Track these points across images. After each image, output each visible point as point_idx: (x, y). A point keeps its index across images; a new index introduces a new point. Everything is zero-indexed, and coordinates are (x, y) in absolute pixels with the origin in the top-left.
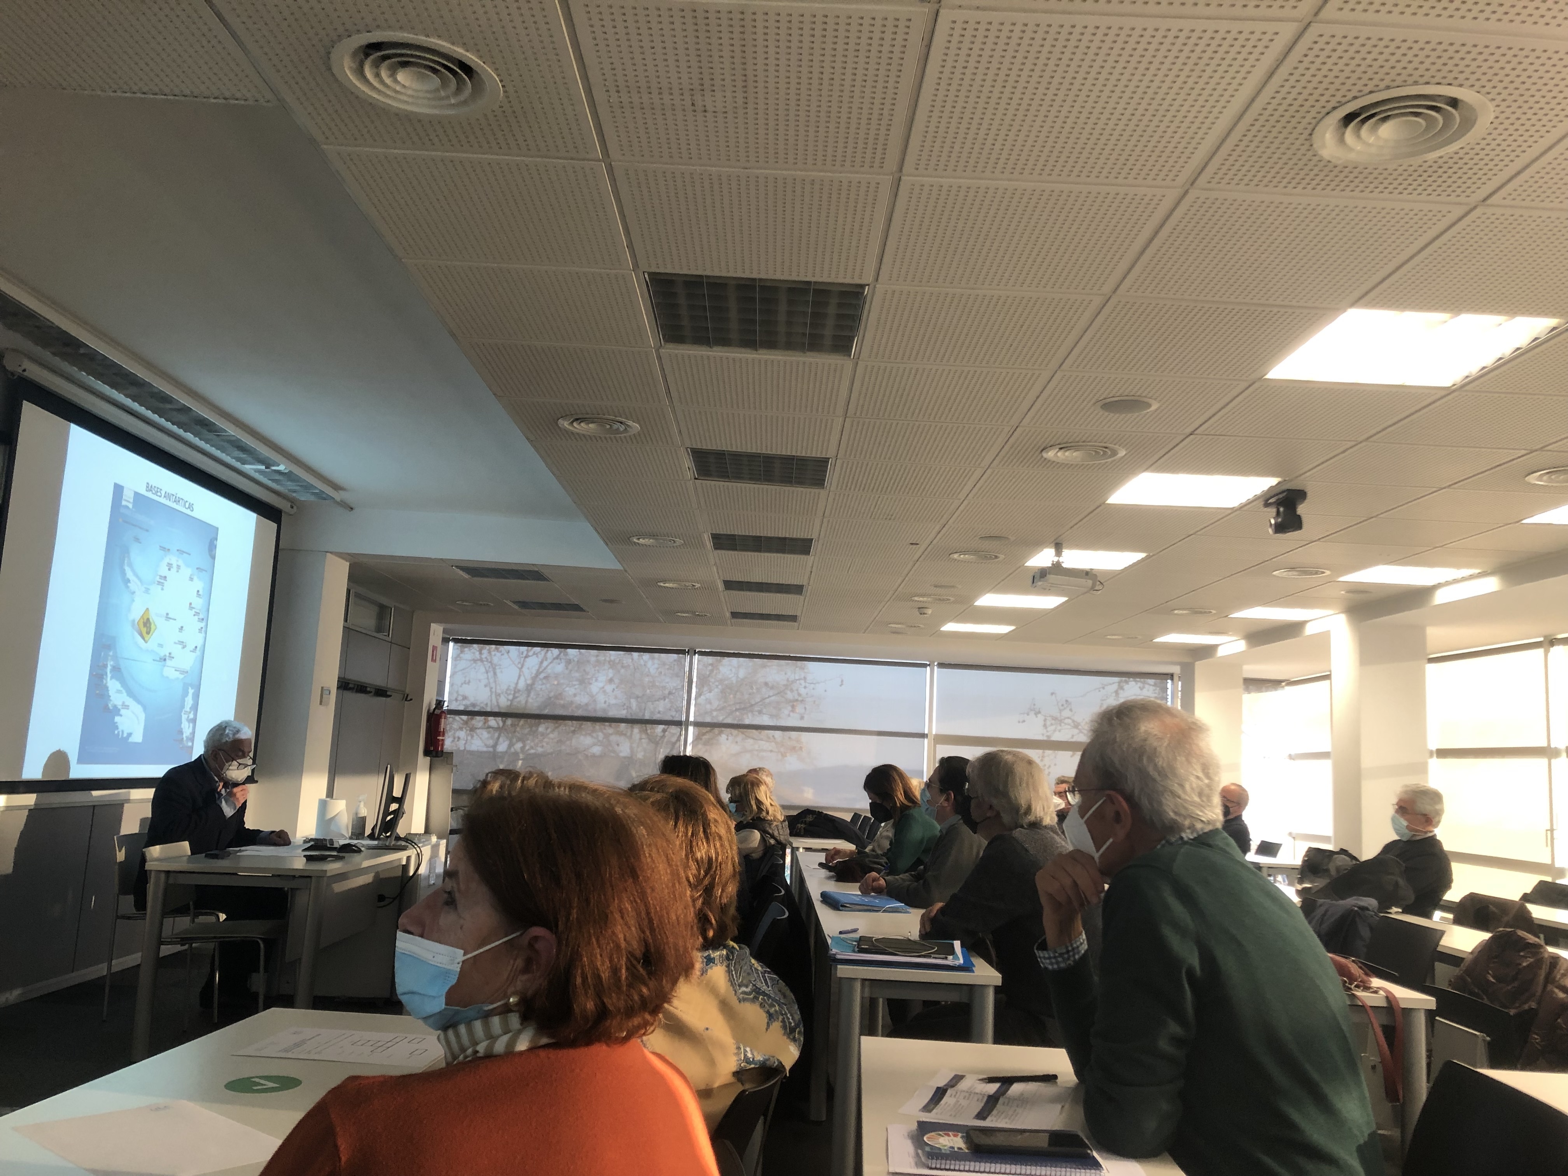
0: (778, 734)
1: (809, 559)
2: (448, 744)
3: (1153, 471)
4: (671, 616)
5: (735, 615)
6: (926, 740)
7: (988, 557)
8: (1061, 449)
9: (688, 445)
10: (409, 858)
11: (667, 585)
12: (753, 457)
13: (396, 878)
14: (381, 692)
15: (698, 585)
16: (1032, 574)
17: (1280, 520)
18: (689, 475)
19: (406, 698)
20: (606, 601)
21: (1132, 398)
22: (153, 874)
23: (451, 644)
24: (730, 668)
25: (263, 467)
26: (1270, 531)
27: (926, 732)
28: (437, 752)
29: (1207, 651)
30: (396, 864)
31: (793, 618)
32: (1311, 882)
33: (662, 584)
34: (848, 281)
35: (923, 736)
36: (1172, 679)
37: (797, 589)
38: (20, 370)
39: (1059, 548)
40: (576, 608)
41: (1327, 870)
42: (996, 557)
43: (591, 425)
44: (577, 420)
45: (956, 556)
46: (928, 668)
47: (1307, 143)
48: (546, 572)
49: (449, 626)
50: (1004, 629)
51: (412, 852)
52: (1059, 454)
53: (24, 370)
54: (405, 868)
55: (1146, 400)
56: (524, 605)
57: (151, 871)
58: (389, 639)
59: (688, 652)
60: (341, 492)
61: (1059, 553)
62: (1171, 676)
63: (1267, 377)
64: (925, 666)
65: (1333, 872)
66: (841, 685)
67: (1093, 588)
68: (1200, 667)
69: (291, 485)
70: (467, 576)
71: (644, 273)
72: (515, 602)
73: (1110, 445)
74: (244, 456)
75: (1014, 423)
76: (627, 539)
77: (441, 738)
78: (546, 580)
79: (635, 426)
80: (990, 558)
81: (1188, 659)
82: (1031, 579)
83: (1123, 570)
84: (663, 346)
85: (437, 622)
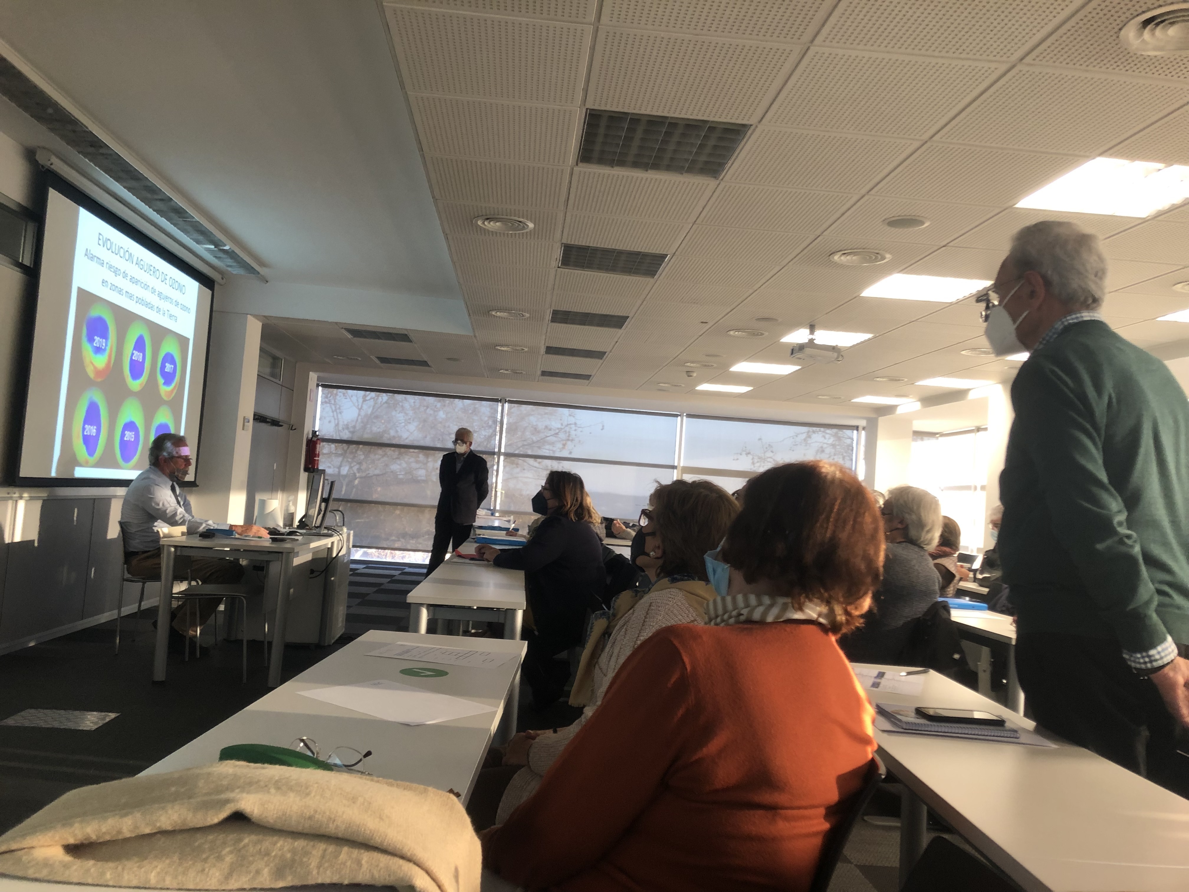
1: (620, 332)
3: (904, 273)
4: (495, 373)
5: (544, 373)
6: (675, 471)
7: (755, 334)
8: (845, 254)
9: (564, 241)
10: (333, 543)
11: (502, 349)
12: (606, 252)
13: (324, 558)
14: (275, 423)
15: (526, 349)
16: (791, 348)
18: (554, 264)
19: (292, 428)
20: (449, 359)
21: (912, 218)
23: (321, 388)
25: (212, 247)
27: (676, 464)
28: (314, 469)
29: (888, 410)
30: (323, 548)
31: (587, 377)
33: (499, 348)
34: (733, 121)
35: (674, 467)
36: (857, 430)
37: (599, 355)
38: (48, 164)
39: (812, 328)
40: (424, 364)
42: (762, 334)
43: (497, 224)
44: (487, 219)
45: (732, 333)
46: (679, 418)
48: (412, 336)
49: (321, 374)
50: (743, 389)
51: (335, 539)
52: (842, 258)
53: (51, 164)
54: (330, 550)
55: (921, 219)
56: (383, 360)
58: (280, 383)
59: (500, 401)
61: (812, 332)
62: (857, 428)
63: (1016, 206)
64: (677, 416)
66: (602, 429)
67: (837, 359)
68: (882, 421)
69: (229, 261)
70: (350, 336)
71: (587, 109)
72: (378, 358)
73: (880, 252)
74: (201, 238)
75: (818, 232)
76: (487, 312)
77: (316, 458)
78: (410, 341)
79: (531, 225)
80: (757, 335)
81: (873, 415)
82: (790, 351)
83: (851, 347)
84: (577, 165)
85: (315, 371)
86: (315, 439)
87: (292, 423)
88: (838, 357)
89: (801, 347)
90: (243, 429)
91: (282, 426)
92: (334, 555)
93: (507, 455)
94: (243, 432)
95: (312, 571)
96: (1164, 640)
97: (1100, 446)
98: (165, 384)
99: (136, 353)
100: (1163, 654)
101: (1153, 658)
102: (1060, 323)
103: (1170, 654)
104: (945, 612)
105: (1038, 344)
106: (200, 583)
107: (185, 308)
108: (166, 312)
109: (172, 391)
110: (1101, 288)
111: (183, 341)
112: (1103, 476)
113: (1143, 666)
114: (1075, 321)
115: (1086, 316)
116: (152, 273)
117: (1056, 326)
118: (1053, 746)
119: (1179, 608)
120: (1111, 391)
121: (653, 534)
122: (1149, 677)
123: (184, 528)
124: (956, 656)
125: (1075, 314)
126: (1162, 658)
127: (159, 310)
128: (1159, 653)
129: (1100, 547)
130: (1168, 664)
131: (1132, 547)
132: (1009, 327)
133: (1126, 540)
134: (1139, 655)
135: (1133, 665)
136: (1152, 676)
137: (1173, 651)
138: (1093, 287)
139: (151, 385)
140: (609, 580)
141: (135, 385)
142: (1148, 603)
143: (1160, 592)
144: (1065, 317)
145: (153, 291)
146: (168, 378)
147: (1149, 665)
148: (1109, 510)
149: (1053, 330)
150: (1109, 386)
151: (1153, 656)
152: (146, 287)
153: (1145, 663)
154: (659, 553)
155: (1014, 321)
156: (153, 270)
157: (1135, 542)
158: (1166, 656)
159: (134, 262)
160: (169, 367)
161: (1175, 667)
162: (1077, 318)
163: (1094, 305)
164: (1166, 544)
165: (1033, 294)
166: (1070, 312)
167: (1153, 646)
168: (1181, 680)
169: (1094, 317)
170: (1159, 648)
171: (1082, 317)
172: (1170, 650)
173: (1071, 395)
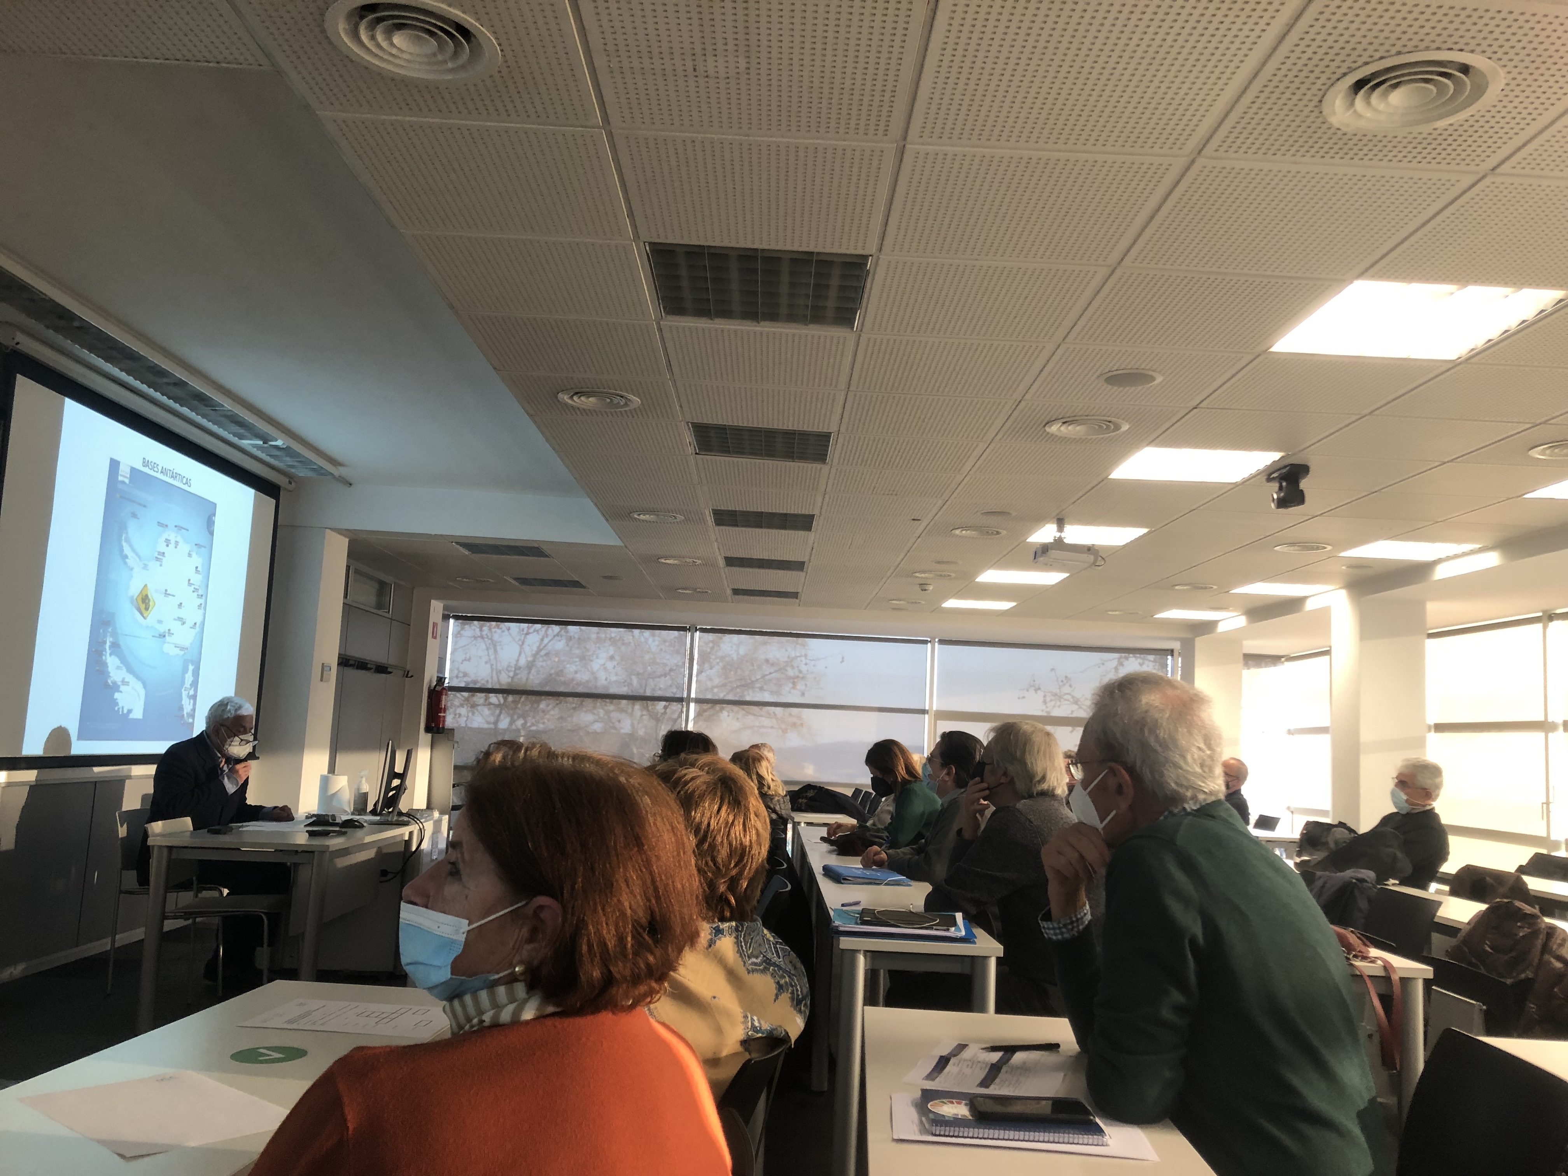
0: (779, 710)
1: (811, 536)
2: (450, 721)
3: (1157, 445)
4: (672, 592)
5: (736, 592)
6: (926, 716)
7: (989, 532)
8: (1064, 423)
9: (689, 419)
10: (411, 833)
11: (668, 561)
12: (754, 432)
13: (399, 853)
14: (381, 669)
15: (699, 562)
16: (1034, 550)
17: (1282, 494)
18: (690, 450)
19: (407, 675)
20: (606, 577)
21: (1136, 371)
22: (156, 850)
23: (452, 621)
24: (732, 645)
25: (261, 443)
26: (1273, 505)
27: (927, 708)
28: (438, 728)
29: (1207, 627)
30: (398, 839)
31: (795, 595)
32: (1310, 855)
33: (663, 561)
34: (852, 251)
35: (923, 712)
36: (1172, 655)
37: (799, 566)
38: (14, 344)
39: (1061, 523)
40: (576, 584)
41: (1326, 843)
42: (998, 533)
43: (591, 399)
44: (576, 393)
45: (957, 532)
46: (929, 645)
47: (1317, 110)
48: (547, 549)
50: (1005, 605)
51: (414, 828)
52: (1063, 428)
53: (18, 344)
54: (408, 843)
55: (1150, 373)
56: (524, 581)
57: (153, 846)
58: (390, 615)
59: (689, 630)
60: (340, 468)
61: (1061, 529)
62: (1171, 652)
63: (1272, 350)
64: (926, 642)
65: (1332, 845)
66: (842, 661)
67: (1094, 564)
68: (1200, 643)
69: (289, 460)
70: (467, 552)
71: (644, 244)
72: (516, 579)
73: (1113, 419)
75: (1016, 397)
76: (628, 515)
77: (442, 714)
78: (547, 556)
79: (636, 400)
80: (994, 534)
81: (1188, 635)
82: (1033, 554)
83: (1124, 546)
84: (662, 317)
85: (438, 598)
86: (439, 688)
87: (408, 668)
88: (1096, 560)
89: (1045, 549)
90: (321, 680)
91: (390, 673)
92: (414, 849)
93: (698, 701)
94: (321, 684)
95: (384, 873)
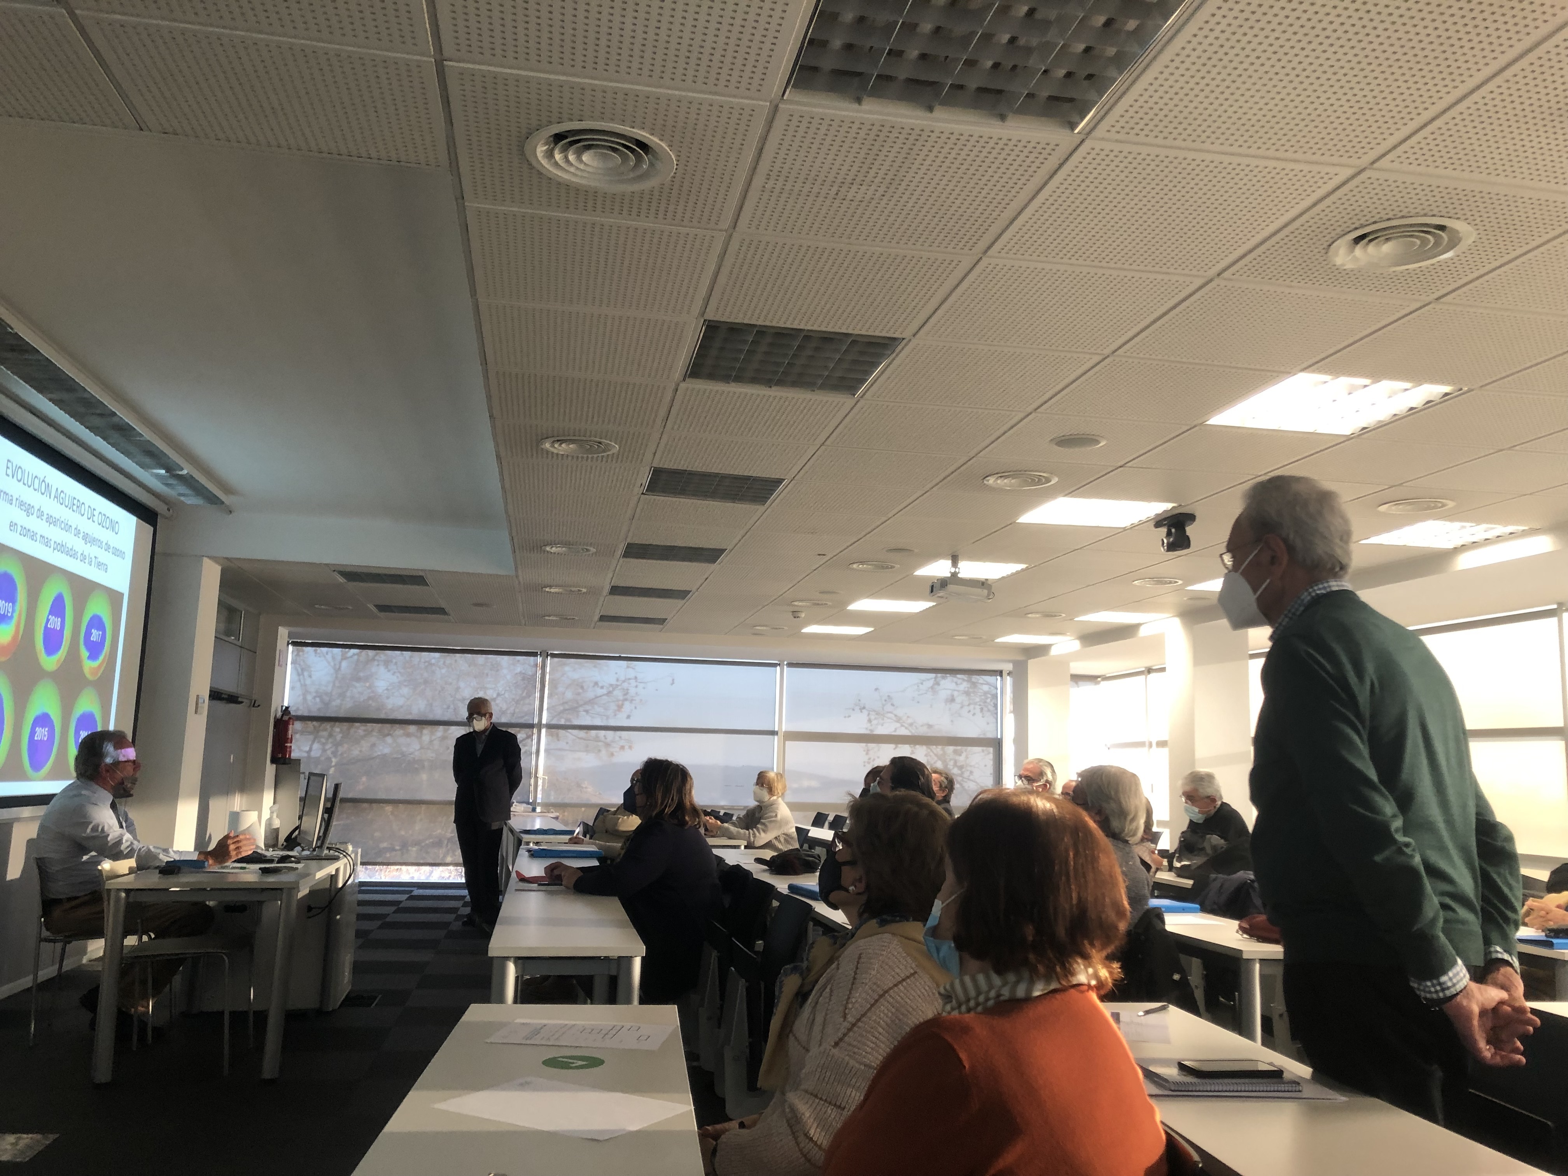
1: (712, 567)
2: (295, 751)
3: (1071, 496)
4: (538, 619)
5: (603, 618)
6: (776, 737)
7: (883, 566)
8: (1001, 477)
9: (655, 465)
10: (340, 868)
11: (552, 590)
13: (325, 890)
14: (233, 699)
15: (584, 591)
16: (930, 584)
17: (1171, 539)
18: (637, 490)
19: (255, 704)
20: (476, 605)
22: (112, 894)
23: (291, 647)
24: (574, 670)
26: (1163, 549)
27: (774, 730)
28: (285, 759)
29: (1040, 651)
30: (327, 876)
31: (661, 621)
35: (773, 733)
36: (1001, 676)
37: (681, 594)
39: (954, 559)
40: (441, 611)
42: (892, 567)
43: (570, 446)
44: (558, 441)
45: (855, 566)
46: (779, 668)
48: (429, 578)
49: (293, 629)
50: (862, 631)
51: (342, 863)
52: (999, 481)
54: (335, 881)
55: (1096, 438)
56: (383, 608)
58: (239, 643)
59: (542, 655)
61: (955, 563)
62: (1001, 673)
63: (1207, 423)
64: (775, 665)
66: (673, 684)
67: (986, 597)
68: (1033, 665)
69: (182, 489)
70: (343, 581)
71: (705, 321)
72: (376, 606)
73: (1045, 474)
74: (147, 460)
75: (972, 454)
76: (539, 547)
77: (289, 745)
78: (425, 584)
79: (613, 448)
80: (887, 568)
81: (1020, 658)
82: (929, 589)
83: (999, 579)
84: (684, 380)
85: (285, 625)
86: (286, 718)
87: (254, 697)
88: (989, 595)
89: (943, 583)
90: (196, 712)
91: (242, 702)
92: (340, 885)
93: (549, 727)
94: (197, 716)
95: (310, 909)
96: (1455, 963)
97: (1365, 737)
98: (89, 658)
99: (52, 618)
100: (1455, 981)
101: (1444, 986)
102: (1306, 594)
103: (1461, 979)
104: (1159, 922)
105: (1283, 616)
106: (153, 936)
107: (118, 553)
108: (94, 559)
109: (100, 666)
110: (1348, 553)
111: (114, 597)
112: (1373, 775)
113: (1435, 996)
114: (1323, 592)
115: (1335, 585)
116: (75, 508)
117: (1303, 597)
118: (1341, 1098)
119: (1463, 922)
120: (1374, 678)
121: (852, 863)
122: (1441, 1009)
123: (132, 862)
124: (1176, 977)
125: (1322, 583)
126: (1454, 985)
127: (83, 558)
128: (1451, 979)
129: (1378, 858)
130: (1461, 991)
131: (1412, 857)
132: (1249, 598)
133: (1405, 849)
134: (1429, 984)
135: (1423, 994)
136: (1446, 1007)
137: (1465, 976)
138: (1339, 552)
139: (73, 659)
140: (727, 901)
141: (50, 663)
142: (1434, 920)
143: (1445, 907)
144: (1312, 587)
145: (77, 532)
146: (95, 650)
147: (1441, 995)
148: (1384, 814)
149: (1299, 602)
150: (1370, 668)
151: (1444, 983)
152: (67, 528)
153: (1437, 992)
154: (862, 886)
155: (1255, 590)
156: (76, 505)
157: (1414, 850)
158: (1458, 982)
159: (52, 496)
160: (95, 635)
161: (1468, 994)
162: (1324, 588)
163: (1341, 573)
164: (1442, 849)
165: (1273, 560)
166: (1316, 581)
167: (1444, 972)
168: (1476, 1009)
169: (1343, 586)
170: (1451, 974)
171: (1330, 587)
172: (1462, 975)
173: (1331, 682)
